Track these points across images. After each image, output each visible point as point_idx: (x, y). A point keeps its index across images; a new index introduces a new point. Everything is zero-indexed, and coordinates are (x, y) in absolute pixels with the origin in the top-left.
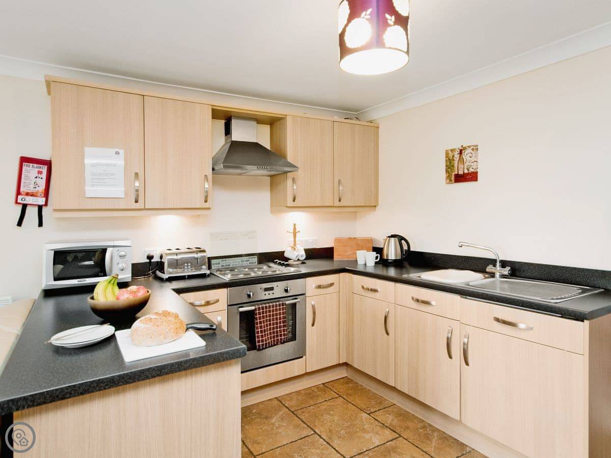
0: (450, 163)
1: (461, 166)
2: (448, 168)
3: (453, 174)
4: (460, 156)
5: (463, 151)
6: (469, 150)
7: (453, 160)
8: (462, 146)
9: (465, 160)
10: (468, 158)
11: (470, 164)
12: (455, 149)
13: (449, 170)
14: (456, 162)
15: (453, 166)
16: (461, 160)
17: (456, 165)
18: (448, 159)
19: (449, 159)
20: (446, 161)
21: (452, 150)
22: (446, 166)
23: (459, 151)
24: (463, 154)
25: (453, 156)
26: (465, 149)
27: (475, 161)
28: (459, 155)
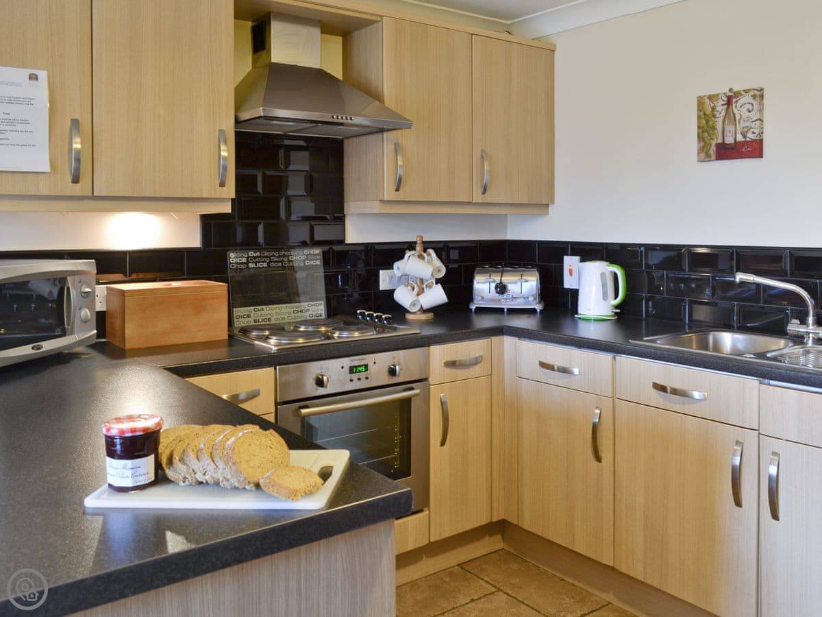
0: (707, 122)
1: (730, 128)
2: (703, 132)
3: (714, 143)
4: (728, 108)
5: (734, 100)
6: (747, 99)
7: (714, 116)
8: (731, 90)
9: (738, 117)
10: (745, 114)
11: (748, 124)
12: (718, 95)
13: (706, 134)
14: (720, 120)
15: (714, 128)
16: (730, 117)
17: (719, 126)
18: (702, 113)
19: (705, 114)
20: (699, 117)
21: (710, 98)
22: (699, 128)
23: (725, 99)
24: (734, 105)
25: (713, 109)
26: (737, 94)
27: (757, 120)
28: (725, 107)
